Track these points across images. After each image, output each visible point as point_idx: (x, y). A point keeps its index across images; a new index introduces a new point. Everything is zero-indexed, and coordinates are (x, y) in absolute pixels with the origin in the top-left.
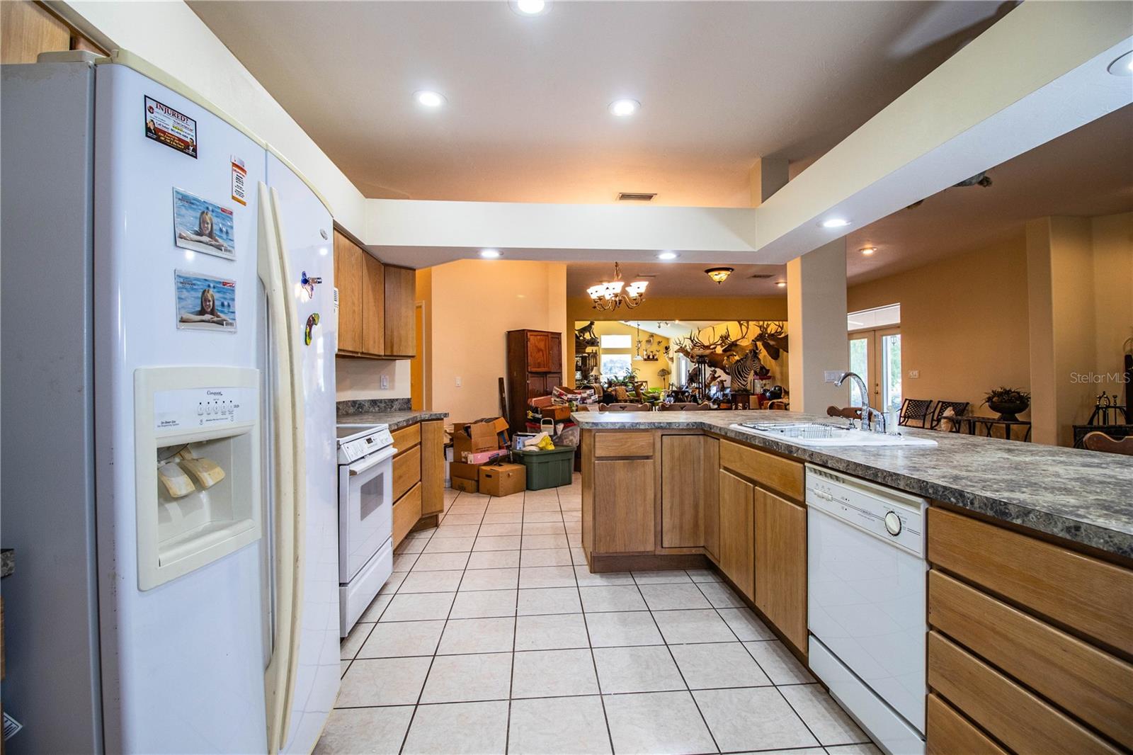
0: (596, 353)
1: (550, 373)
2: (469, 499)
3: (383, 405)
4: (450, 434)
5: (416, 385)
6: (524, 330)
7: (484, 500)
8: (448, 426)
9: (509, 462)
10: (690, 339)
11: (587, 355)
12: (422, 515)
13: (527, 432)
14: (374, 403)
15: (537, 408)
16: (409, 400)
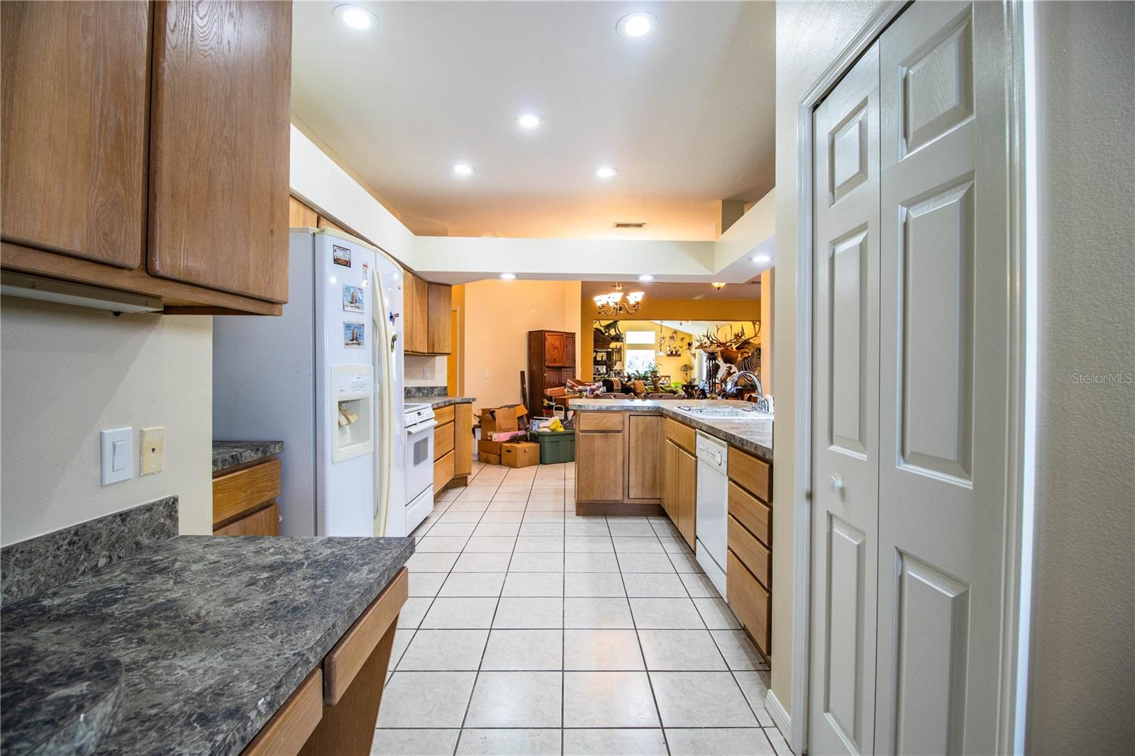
0: (621, 348)
1: (565, 367)
2: (494, 469)
3: (425, 391)
4: (478, 417)
5: (451, 377)
6: (542, 331)
7: (505, 470)
8: (476, 409)
9: (527, 441)
10: (707, 336)
11: (611, 350)
12: (455, 476)
13: (543, 416)
14: (419, 389)
15: (551, 397)
16: (445, 388)
